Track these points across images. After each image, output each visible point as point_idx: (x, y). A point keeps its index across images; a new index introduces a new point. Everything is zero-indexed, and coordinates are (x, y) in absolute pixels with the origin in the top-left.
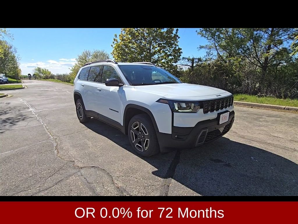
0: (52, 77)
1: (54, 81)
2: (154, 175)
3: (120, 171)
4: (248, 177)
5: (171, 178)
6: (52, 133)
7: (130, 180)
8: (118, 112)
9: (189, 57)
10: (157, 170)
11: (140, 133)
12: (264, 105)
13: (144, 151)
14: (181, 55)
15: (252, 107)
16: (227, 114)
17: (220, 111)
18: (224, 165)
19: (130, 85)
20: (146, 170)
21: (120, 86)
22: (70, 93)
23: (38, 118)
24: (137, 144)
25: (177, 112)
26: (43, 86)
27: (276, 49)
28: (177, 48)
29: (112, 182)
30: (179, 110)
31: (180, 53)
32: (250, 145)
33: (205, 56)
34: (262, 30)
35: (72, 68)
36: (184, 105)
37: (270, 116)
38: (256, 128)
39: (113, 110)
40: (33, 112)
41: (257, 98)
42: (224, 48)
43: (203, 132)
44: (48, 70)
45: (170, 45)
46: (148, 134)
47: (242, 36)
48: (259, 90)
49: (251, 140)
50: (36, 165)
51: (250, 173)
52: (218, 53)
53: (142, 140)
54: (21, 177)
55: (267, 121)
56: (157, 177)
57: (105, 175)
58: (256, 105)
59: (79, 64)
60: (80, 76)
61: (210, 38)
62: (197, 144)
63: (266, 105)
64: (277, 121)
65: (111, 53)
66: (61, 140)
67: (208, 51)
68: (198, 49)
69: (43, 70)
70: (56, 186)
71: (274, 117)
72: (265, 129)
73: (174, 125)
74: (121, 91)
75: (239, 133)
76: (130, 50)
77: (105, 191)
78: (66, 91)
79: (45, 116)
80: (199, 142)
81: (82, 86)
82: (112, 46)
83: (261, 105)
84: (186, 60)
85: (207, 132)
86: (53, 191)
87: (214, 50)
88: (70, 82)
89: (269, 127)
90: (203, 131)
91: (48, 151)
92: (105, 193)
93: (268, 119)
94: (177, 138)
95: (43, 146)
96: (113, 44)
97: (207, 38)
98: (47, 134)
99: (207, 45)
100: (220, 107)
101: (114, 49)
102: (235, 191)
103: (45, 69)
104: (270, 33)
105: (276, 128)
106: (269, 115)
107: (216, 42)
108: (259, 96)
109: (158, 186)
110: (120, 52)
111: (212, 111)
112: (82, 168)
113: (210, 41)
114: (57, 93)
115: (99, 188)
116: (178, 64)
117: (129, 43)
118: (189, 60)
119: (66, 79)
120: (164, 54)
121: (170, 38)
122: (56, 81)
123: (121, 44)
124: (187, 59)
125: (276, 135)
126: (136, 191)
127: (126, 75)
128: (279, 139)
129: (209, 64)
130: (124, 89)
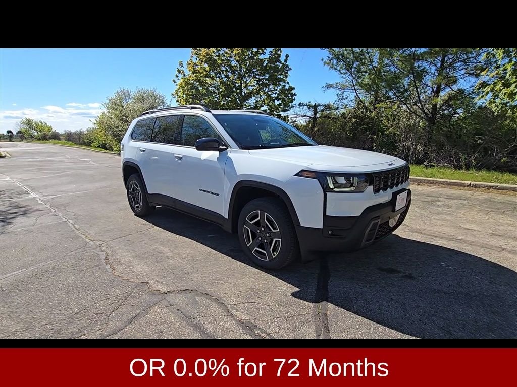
0: (56, 137)
1: (60, 143)
2: (296, 299)
3: (236, 295)
4: (445, 293)
5: (325, 302)
6: (89, 236)
7: (257, 309)
8: (218, 195)
9: (310, 102)
10: (298, 289)
11: (263, 229)
12: (438, 180)
13: (271, 259)
14: (295, 99)
15: (419, 185)
16: (405, 194)
17: (395, 189)
18: (403, 276)
19: (240, 149)
20: (279, 292)
21: (221, 150)
22: (98, 165)
23: (53, 210)
24: (256, 249)
25: (332, 191)
26: (39, 153)
27: (448, 90)
28: (287, 87)
29: (229, 314)
30: (335, 188)
31: (293, 95)
32: (434, 243)
33: (336, 101)
34: (425, 61)
35: (96, 120)
36: (342, 180)
37: (450, 197)
38: (434, 217)
39: (207, 192)
40: (38, 199)
41: (424, 170)
42: (368, 88)
43: (374, 223)
44: (46, 124)
45: (276, 81)
46: (279, 230)
47: (396, 69)
48: (426, 156)
49: (432, 236)
50: (79, 292)
51: (448, 287)
52: (357, 97)
53: (265, 241)
54: (58, 314)
55: (448, 206)
56: (302, 301)
57: (213, 303)
58: (425, 180)
59: (109, 112)
60: (133, 134)
61: (344, 71)
62: (364, 243)
63: (441, 180)
64: (464, 205)
65: (173, 95)
66: (112, 248)
67: (340, 93)
68: (323, 89)
69: (37, 124)
70: (130, 325)
71: (457, 199)
72: (449, 218)
73: (327, 214)
74: (225, 159)
75: (411, 226)
76: (207, 89)
77: (220, 329)
78: (87, 161)
79: (65, 206)
80: (367, 241)
81: (141, 150)
82: (174, 81)
83: (433, 181)
84: (306, 107)
85: (379, 224)
86: (129, 335)
87: (349, 91)
88: (91, 145)
89: (455, 214)
90: (372, 223)
91: (93, 267)
92: (223, 332)
93: (448, 202)
94: (332, 234)
95: (82, 259)
96: (176, 79)
97: (340, 71)
98: (81, 237)
99: (337, 83)
100: (390, 184)
101: (178, 87)
102: (433, 315)
103: (41, 123)
104: (439, 65)
105: (465, 216)
106: (448, 196)
107: (354, 78)
108: (427, 167)
109: (309, 316)
110: (191, 93)
111: (385, 189)
112: (166, 294)
113: (344, 76)
114: (71, 165)
115: (209, 325)
116: (290, 113)
117: (207, 76)
118: (309, 107)
119: (83, 140)
120: (266, 97)
121: (277, 69)
122: (64, 143)
123: (191, 79)
124: (307, 105)
125: (467, 226)
126: (273, 325)
127: (230, 132)
128: (474, 233)
129: (344, 114)
130: (229, 155)
